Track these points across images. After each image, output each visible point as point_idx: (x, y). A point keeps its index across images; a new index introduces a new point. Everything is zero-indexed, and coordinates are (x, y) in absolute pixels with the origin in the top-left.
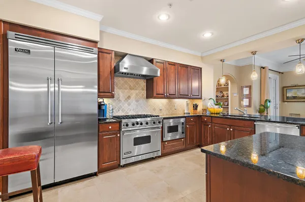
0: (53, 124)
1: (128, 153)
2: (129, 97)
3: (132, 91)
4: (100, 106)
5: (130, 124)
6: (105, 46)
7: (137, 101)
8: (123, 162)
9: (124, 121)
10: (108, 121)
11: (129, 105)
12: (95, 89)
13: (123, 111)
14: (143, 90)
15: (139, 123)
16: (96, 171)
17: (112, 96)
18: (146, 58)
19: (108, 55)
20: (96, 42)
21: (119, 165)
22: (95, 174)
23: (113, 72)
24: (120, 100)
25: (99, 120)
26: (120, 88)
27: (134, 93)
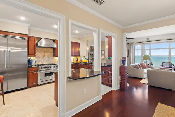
0: (7, 69)
1: (42, 79)
2: (44, 56)
3: (46, 53)
4: (29, 60)
5: (43, 68)
6: (32, 35)
7: (48, 58)
8: (39, 83)
9: (40, 66)
10: (33, 66)
11: (44, 59)
12: (26, 49)
13: (41, 62)
14: (51, 52)
15: (47, 67)
16: (27, 87)
17: (35, 56)
18: (51, 39)
19: (33, 39)
20: (27, 35)
21: (38, 84)
22: (26, 88)
23: (35, 46)
24: (39, 58)
25: (28, 66)
26: (40, 52)
27: (47, 54)
